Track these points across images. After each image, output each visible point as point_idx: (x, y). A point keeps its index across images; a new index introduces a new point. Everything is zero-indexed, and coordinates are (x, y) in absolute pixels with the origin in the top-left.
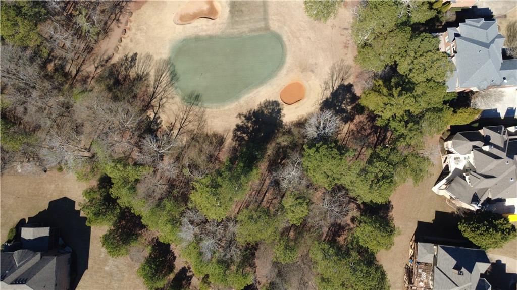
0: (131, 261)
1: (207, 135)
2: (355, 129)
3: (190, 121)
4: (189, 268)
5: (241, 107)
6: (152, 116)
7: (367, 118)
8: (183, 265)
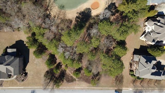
0: (42, 60)
1: (67, 20)
2: (116, 18)
3: (61, 15)
4: (61, 62)
5: (78, 10)
6: (48, 13)
7: (119, 14)
8: (59, 62)
